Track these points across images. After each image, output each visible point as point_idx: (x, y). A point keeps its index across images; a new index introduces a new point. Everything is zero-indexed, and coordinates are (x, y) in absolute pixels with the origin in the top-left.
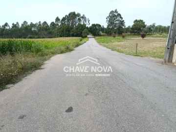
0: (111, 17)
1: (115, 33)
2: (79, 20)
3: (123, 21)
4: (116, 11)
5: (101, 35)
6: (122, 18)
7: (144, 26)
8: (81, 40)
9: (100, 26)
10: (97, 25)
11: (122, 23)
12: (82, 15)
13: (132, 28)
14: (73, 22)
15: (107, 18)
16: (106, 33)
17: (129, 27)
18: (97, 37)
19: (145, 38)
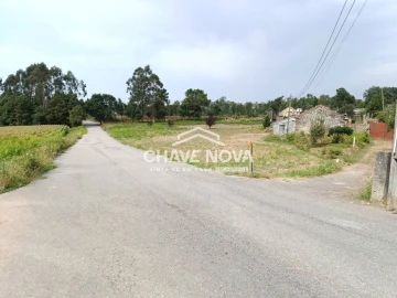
0: (137, 80)
1: (149, 115)
2: (59, 83)
3: (165, 91)
4: (147, 69)
5: (117, 121)
6: (162, 85)
7: (207, 103)
8: (67, 133)
9: (112, 98)
10: (106, 96)
11: (163, 94)
12: (65, 73)
13: (184, 107)
14: (40, 87)
15: (128, 83)
16: (128, 115)
17: (177, 103)
18: (109, 125)
19: (213, 126)
